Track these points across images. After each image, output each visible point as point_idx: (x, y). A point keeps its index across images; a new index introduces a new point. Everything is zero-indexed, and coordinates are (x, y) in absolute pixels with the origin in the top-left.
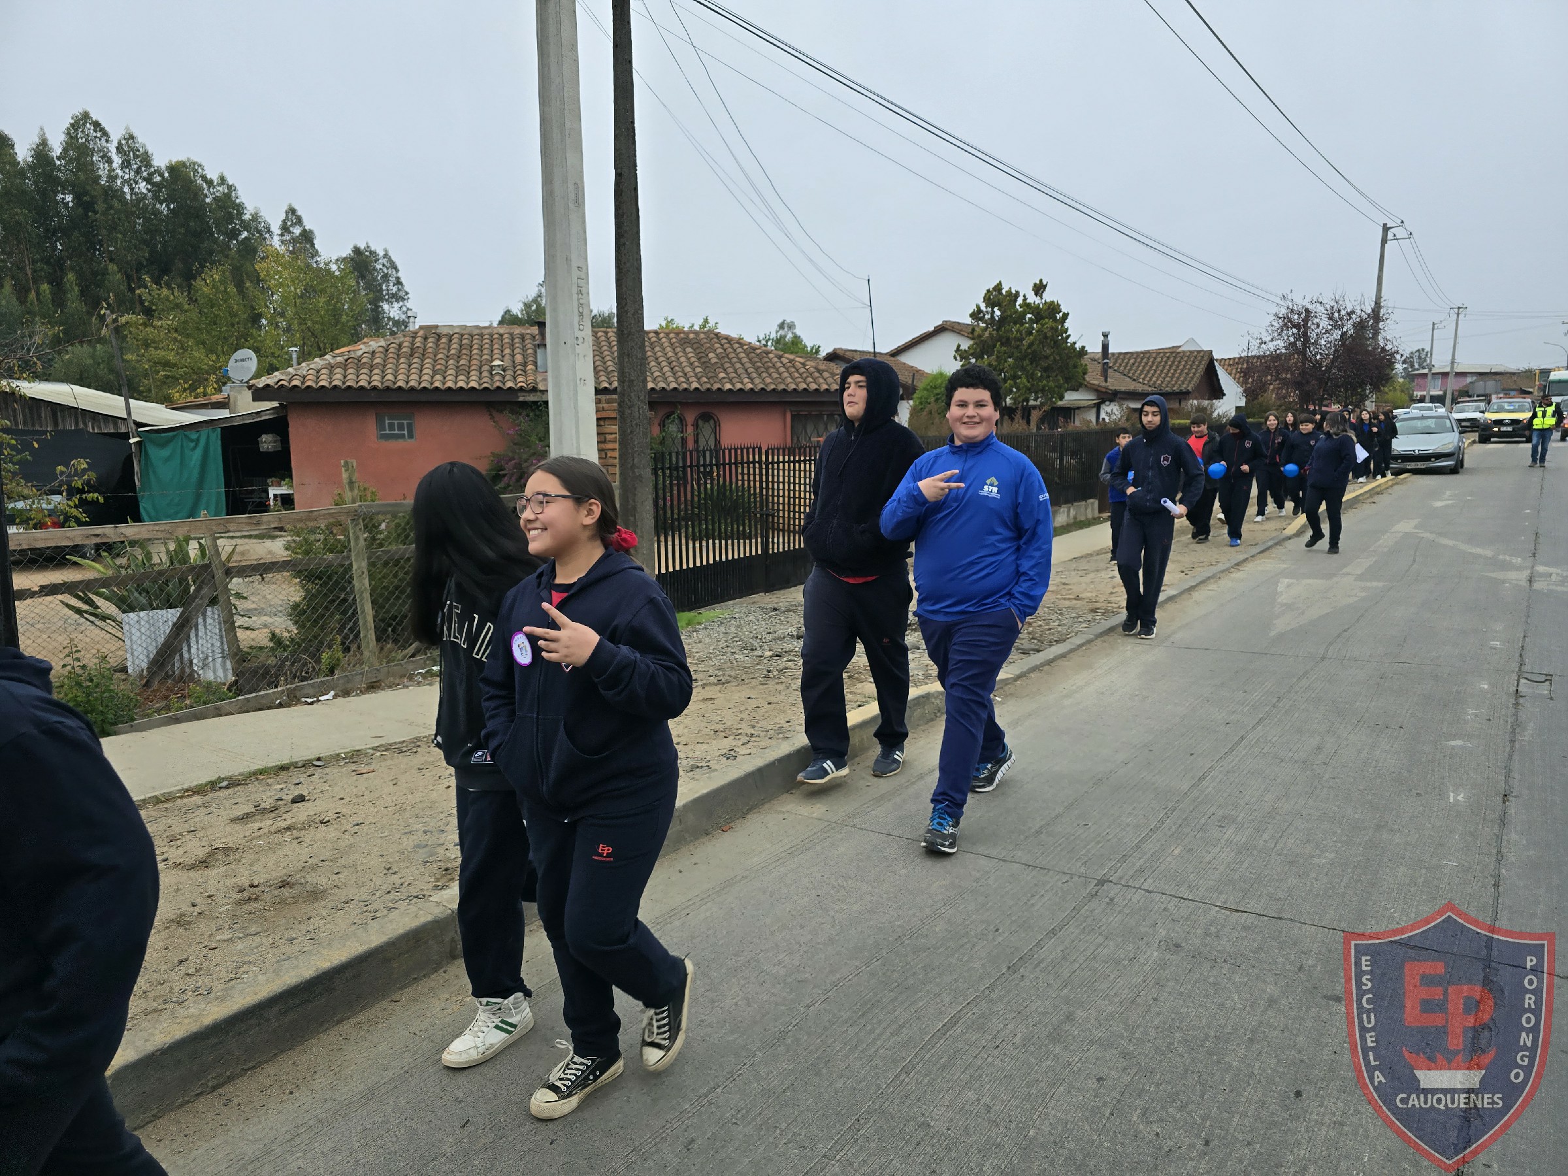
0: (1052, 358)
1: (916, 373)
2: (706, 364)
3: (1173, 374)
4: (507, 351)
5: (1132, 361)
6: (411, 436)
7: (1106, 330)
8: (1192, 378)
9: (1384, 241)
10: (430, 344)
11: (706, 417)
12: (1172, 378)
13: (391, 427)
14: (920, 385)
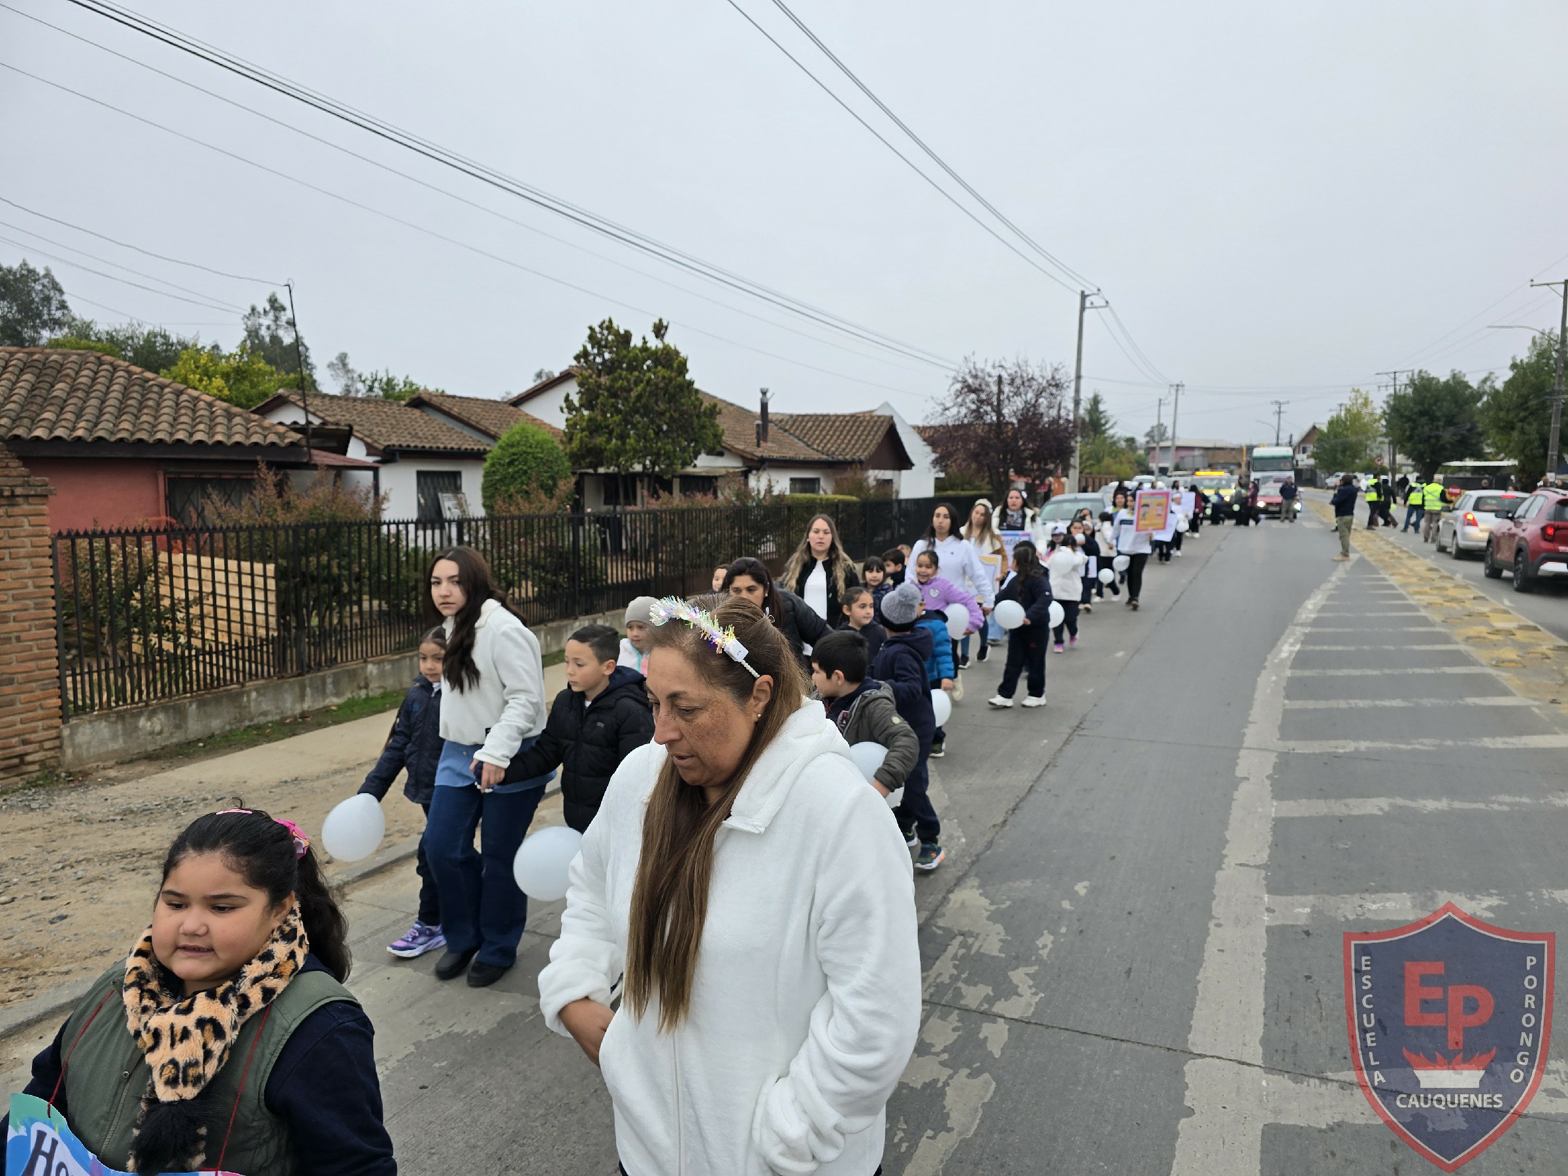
0: (668, 414)
3: (850, 441)
5: (810, 424)
7: (764, 386)
8: (868, 446)
9: (1083, 309)
12: (847, 445)
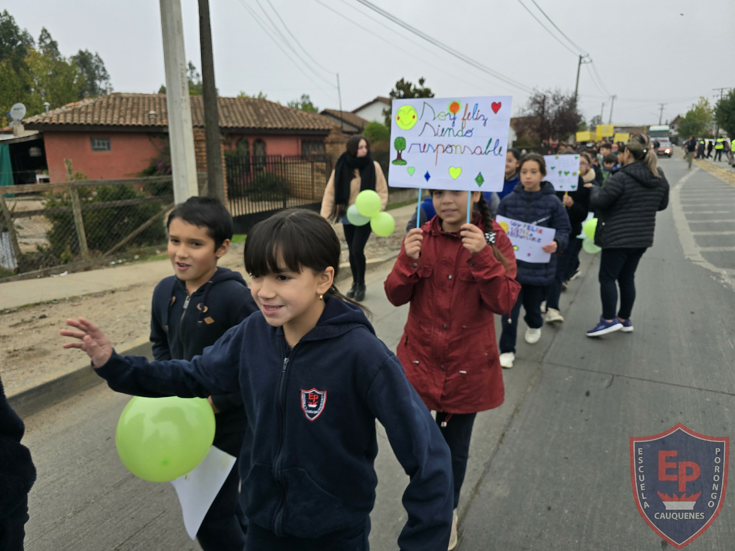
1: (364, 122)
2: (258, 115)
4: (157, 106)
6: (109, 148)
9: (580, 63)
10: (117, 102)
11: (259, 141)
13: (99, 144)
14: (366, 127)
